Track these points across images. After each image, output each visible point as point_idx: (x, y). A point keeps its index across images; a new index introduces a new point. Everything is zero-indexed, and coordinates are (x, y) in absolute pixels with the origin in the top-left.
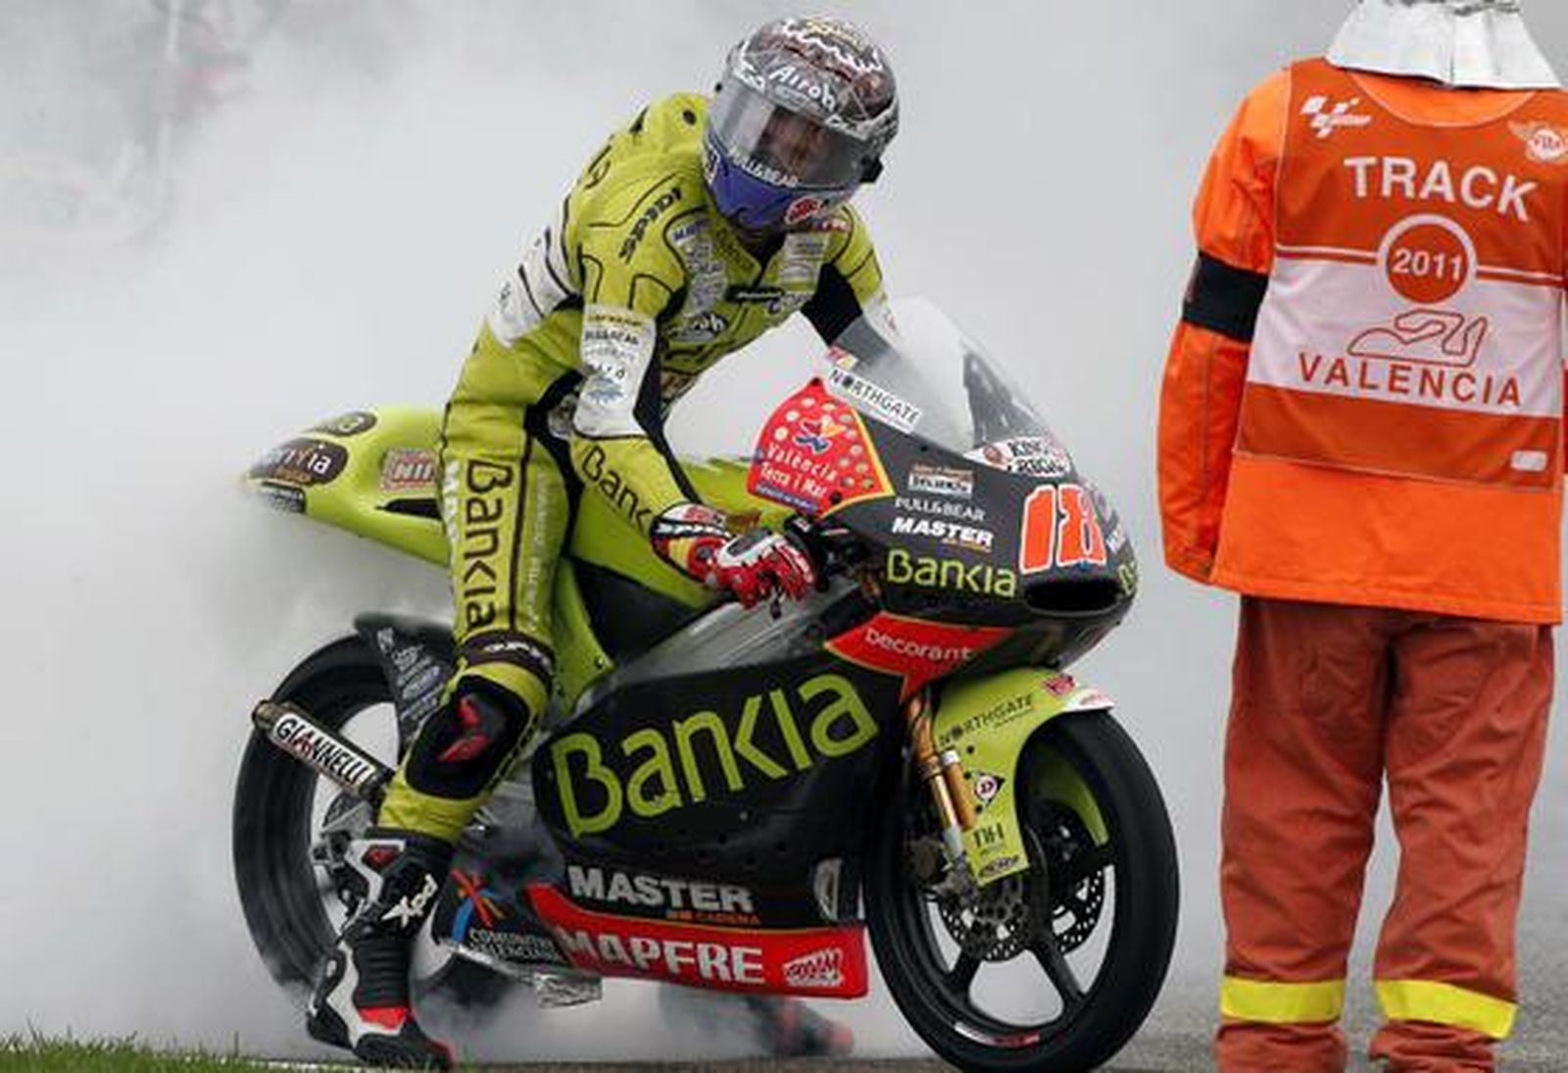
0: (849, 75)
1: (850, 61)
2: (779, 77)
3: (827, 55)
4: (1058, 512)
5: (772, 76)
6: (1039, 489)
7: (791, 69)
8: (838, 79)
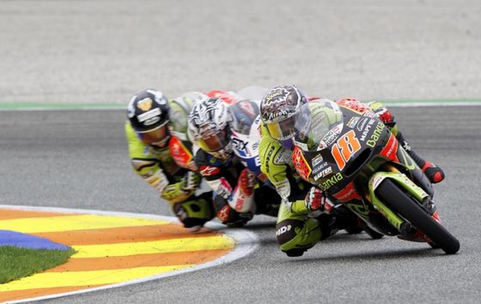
0: (283, 103)
1: (281, 100)
2: (271, 117)
3: (275, 104)
4: (339, 148)
5: (270, 118)
6: (332, 148)
7: (272, 114)
8: (282, 106)
